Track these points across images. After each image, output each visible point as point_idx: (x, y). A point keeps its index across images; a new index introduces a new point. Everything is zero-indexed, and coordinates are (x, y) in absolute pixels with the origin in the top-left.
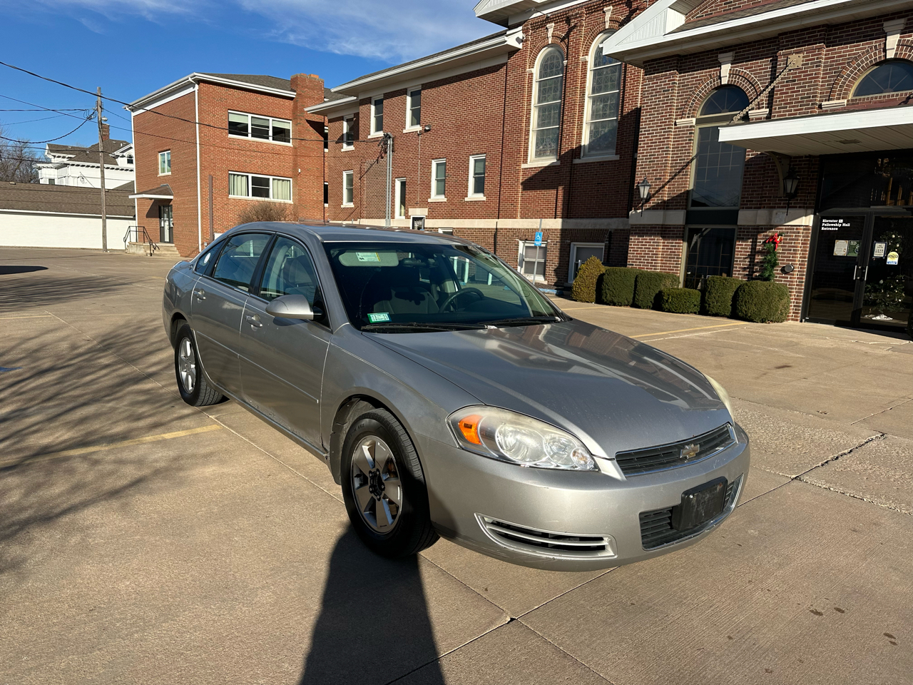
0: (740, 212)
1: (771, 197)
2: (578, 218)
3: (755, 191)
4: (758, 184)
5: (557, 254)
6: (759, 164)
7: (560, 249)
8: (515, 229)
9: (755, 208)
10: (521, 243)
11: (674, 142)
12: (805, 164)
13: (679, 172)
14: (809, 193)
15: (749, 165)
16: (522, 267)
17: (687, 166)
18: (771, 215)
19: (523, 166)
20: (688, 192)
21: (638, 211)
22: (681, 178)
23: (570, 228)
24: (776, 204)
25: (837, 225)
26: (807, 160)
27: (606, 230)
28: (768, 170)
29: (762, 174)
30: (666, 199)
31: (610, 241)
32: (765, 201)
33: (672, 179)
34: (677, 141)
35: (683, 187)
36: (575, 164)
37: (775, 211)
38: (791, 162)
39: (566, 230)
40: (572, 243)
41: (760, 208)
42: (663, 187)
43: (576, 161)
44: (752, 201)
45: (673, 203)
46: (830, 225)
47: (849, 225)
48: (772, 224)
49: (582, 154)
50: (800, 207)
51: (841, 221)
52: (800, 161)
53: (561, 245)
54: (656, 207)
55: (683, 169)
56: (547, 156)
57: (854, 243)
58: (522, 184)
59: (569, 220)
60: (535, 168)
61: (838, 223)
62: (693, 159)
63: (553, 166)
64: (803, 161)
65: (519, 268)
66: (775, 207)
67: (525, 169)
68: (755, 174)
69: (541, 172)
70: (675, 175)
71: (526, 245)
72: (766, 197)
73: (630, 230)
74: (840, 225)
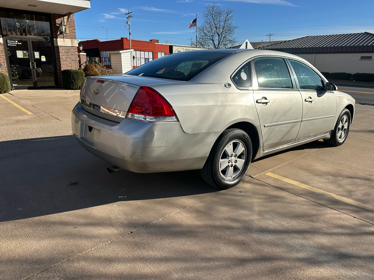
25: (15, 43)
46: (12, 43)
47: (21, 43)
57: (25, 52)
61: (15, 42)
74: (17, 44)
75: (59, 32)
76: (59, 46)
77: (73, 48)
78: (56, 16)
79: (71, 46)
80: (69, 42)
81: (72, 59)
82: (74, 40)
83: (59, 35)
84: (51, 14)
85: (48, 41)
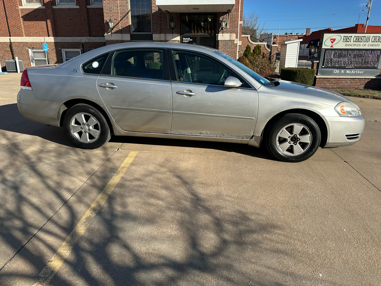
0: (154, 35)
1: (164, 29)
2: (62, 36)
3: (158, 26)
4: (158, 23)
5: (55, 55)
6: (158, 15)
7: (56, 52)
8: (24, 42)
9: (159, 33)
10: (30, 50)
11: (120, 2)
12: (175, 16)
13: (124, 17)
14: (177, 28)
15: (154, 15)
16: (33, 63)
17: (127, 14)
18: (166, 36)
19: (20, 7)
20: (130, 25)
21: (109, 34)
22: (125, 19)
23: (59, 42)
24: (167, 32)
25: (188, 40)
26: (176, 15)
27: (80, 43)
28: (162, 18)
29: (160, 19)
30: (120, 28)
31: (83, 48)
32: (163, 30)
33: (122, 19)
34: (121, 2)
35: (127, 24)
36: (54, 9)
37: (167, 35)
38: (170, 15)
39: (57, 42)
40: (62, 49)
41: (161, 33)
42: (119, 23)
43: (54, 7)
44: (157, 30)
45: (124, 30)
46: (186, 40)
47: (192, 40)
48: (167, 40)
49: (57, 4)
50: (176, 33)
51: (189, 38)
52: (173, 15)
53: (56, 50)
54: (117, 32)
55: (126, 15)
56: (34, 3)
58: (22, 17)
59: (57, 38)
60: (28, 9)
61: (188, 39)
62: (129, 11)
63: (40, 9)
64: (175, 15)
65: (32, 63)
66: (166, 33)
67: (22, 9)
68: (157, 19)
69: (33, 11)
70: (123, 18)
71: (33, 51)
72: (163, 29)
73: (106, 43)
74: (189, 40)
75: (221, 28)
76: (219, 40)
77: (231, 42)
78: (221, 14)
79: (229, 40)
80: (228, 37)
81: (228, 51)
82: (233, 34)
83: (221, 30)
84: (217, 13)
85: (212, 36)
